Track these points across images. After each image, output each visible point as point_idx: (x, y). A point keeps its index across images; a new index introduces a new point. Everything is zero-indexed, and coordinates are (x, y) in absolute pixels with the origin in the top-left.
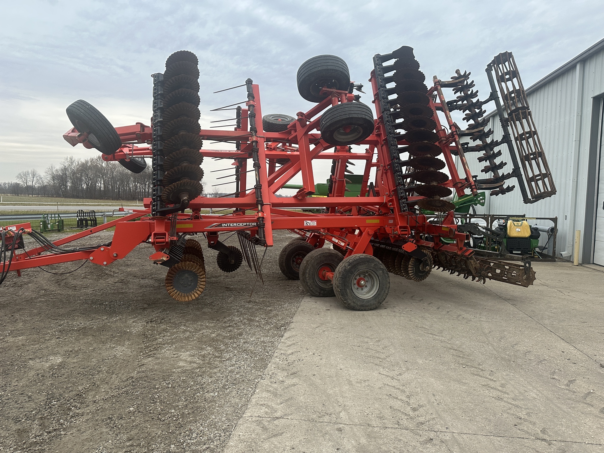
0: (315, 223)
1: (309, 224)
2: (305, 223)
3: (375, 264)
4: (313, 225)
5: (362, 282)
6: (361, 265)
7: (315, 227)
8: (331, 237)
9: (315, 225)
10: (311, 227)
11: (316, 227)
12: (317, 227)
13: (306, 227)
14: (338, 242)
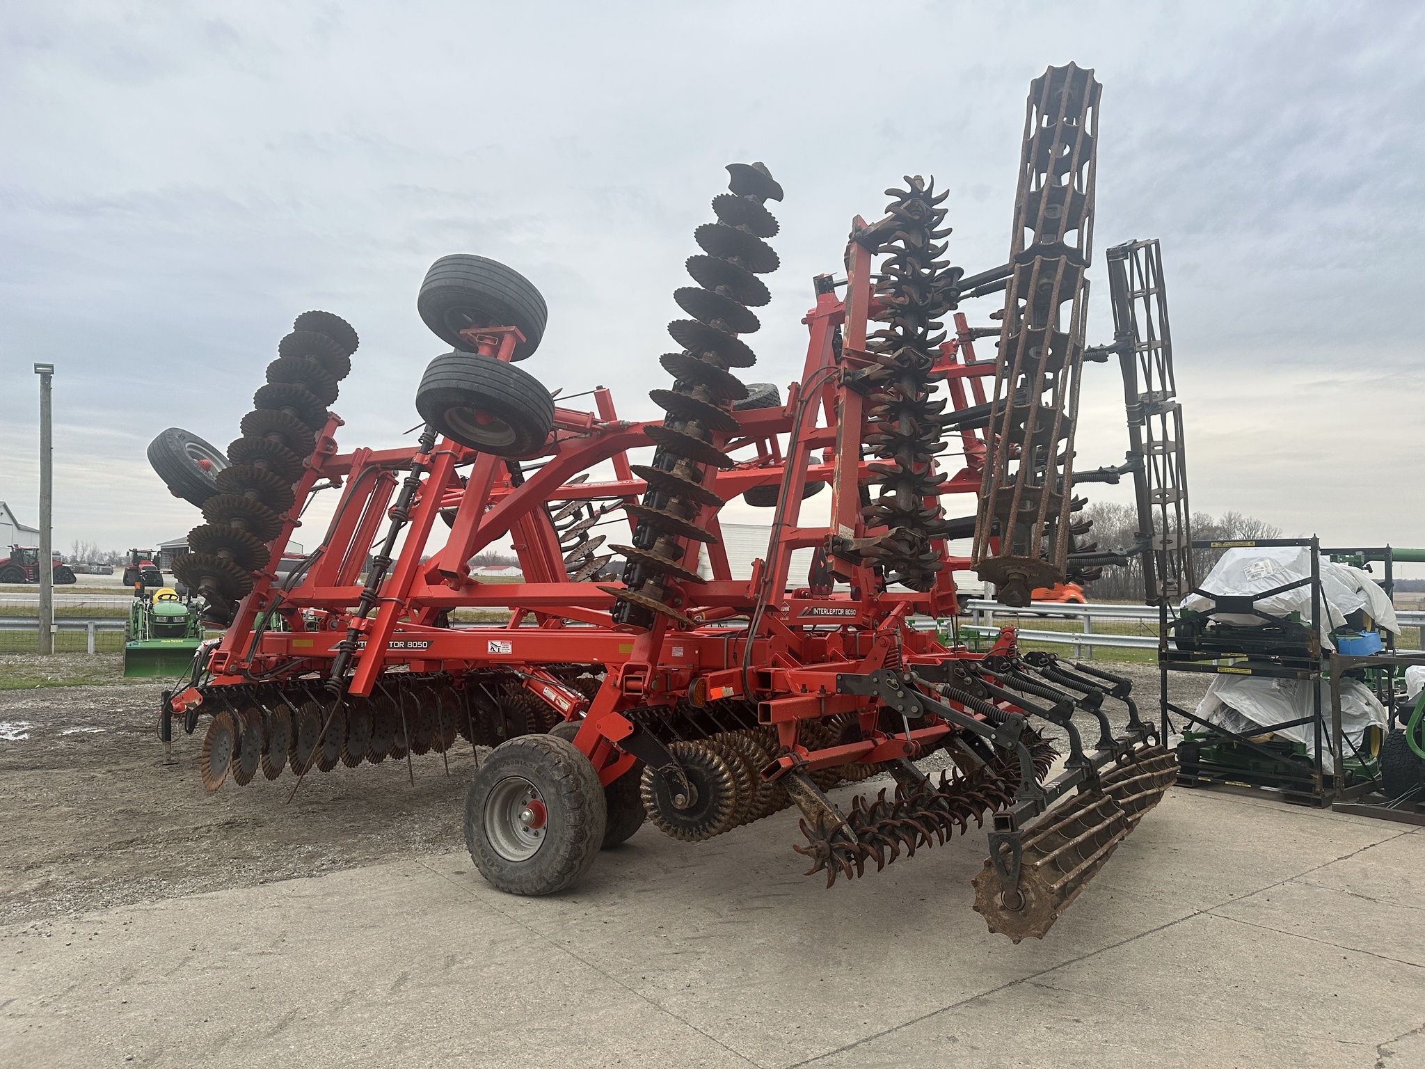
0: (510, 646)
1: (496, 650)
2: (490, 647)
3: (540, 767)
4: (505, 652)
5: (527, 814)
6: (508, 764)
7: (508, 657)
8: (542, 685)
9: (510, 651)
10: (500, 657)
11: (511, 657)
12: (514, 657)
13: (491, 657)
14: (555, 699)
